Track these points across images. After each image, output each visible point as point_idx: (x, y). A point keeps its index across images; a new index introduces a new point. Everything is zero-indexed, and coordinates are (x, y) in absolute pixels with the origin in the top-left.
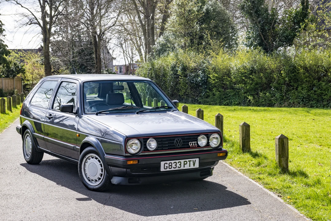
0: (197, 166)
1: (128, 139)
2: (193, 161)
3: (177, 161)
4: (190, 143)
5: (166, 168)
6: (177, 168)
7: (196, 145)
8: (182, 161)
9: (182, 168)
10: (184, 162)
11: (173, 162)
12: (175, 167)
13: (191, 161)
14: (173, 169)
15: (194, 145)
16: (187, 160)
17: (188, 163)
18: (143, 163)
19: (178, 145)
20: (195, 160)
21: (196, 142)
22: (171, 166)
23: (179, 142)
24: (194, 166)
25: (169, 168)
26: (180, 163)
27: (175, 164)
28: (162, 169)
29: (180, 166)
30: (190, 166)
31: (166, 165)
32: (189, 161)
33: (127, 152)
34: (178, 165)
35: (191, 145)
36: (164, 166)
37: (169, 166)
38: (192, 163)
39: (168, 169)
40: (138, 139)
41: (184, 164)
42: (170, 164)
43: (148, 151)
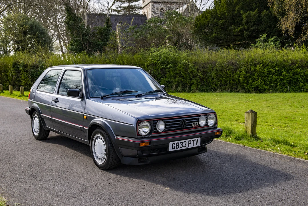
0: (199, 144)
1: (139, 121)
2: (196, 140)
3: (183, 141)
4: (193, 124)
5: (173, 148)
6: (183, 147)
7: (198, 125)
8: (187, 141)
9: (187, 147)
10: (189, 141)
11: (179, 142)
12: (181, 146)
13: (194, 140)
14: (179, 149)
15: (196, 125)
16: (191, 140)
17: (192, 142)
18: (154, 145)
19: (183, 125)
20: (198, 139)
21: (197, 122)
22: (178, 146)
23: (184, 123)
24: (197, 145)
25: (177, 148)
26: (185, 143)
27: (181, 144)
28: (171, 149)
29: (185, 146)
30: (193, 145)
31: (174, 145)
32: (192, 140)
33: (138, 134)
34: (184, 145)
35: (194, 125)
36: (172, 147)
37: (177, 146)
38: (195, 142)
39: (175, 149)
40: (149, 122)
41: (189, 143)
42: (177, 144)
43: (158, 132)
